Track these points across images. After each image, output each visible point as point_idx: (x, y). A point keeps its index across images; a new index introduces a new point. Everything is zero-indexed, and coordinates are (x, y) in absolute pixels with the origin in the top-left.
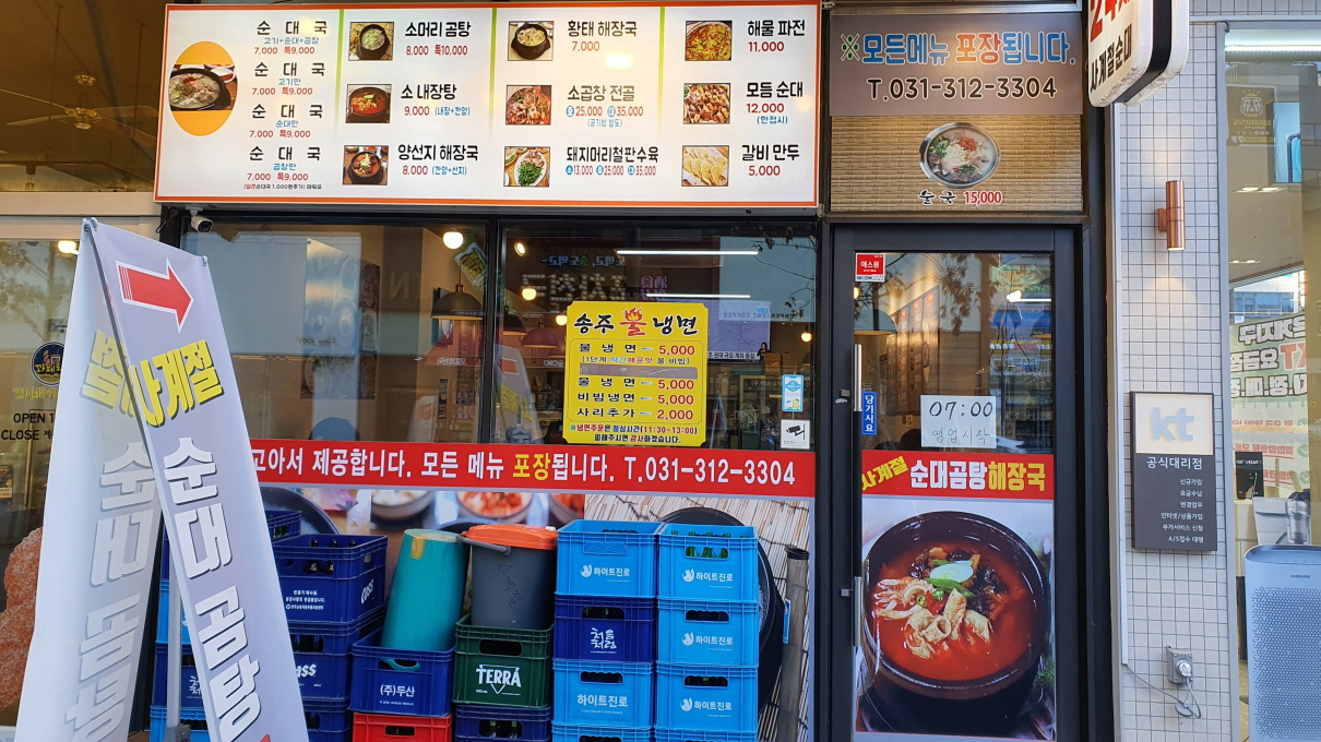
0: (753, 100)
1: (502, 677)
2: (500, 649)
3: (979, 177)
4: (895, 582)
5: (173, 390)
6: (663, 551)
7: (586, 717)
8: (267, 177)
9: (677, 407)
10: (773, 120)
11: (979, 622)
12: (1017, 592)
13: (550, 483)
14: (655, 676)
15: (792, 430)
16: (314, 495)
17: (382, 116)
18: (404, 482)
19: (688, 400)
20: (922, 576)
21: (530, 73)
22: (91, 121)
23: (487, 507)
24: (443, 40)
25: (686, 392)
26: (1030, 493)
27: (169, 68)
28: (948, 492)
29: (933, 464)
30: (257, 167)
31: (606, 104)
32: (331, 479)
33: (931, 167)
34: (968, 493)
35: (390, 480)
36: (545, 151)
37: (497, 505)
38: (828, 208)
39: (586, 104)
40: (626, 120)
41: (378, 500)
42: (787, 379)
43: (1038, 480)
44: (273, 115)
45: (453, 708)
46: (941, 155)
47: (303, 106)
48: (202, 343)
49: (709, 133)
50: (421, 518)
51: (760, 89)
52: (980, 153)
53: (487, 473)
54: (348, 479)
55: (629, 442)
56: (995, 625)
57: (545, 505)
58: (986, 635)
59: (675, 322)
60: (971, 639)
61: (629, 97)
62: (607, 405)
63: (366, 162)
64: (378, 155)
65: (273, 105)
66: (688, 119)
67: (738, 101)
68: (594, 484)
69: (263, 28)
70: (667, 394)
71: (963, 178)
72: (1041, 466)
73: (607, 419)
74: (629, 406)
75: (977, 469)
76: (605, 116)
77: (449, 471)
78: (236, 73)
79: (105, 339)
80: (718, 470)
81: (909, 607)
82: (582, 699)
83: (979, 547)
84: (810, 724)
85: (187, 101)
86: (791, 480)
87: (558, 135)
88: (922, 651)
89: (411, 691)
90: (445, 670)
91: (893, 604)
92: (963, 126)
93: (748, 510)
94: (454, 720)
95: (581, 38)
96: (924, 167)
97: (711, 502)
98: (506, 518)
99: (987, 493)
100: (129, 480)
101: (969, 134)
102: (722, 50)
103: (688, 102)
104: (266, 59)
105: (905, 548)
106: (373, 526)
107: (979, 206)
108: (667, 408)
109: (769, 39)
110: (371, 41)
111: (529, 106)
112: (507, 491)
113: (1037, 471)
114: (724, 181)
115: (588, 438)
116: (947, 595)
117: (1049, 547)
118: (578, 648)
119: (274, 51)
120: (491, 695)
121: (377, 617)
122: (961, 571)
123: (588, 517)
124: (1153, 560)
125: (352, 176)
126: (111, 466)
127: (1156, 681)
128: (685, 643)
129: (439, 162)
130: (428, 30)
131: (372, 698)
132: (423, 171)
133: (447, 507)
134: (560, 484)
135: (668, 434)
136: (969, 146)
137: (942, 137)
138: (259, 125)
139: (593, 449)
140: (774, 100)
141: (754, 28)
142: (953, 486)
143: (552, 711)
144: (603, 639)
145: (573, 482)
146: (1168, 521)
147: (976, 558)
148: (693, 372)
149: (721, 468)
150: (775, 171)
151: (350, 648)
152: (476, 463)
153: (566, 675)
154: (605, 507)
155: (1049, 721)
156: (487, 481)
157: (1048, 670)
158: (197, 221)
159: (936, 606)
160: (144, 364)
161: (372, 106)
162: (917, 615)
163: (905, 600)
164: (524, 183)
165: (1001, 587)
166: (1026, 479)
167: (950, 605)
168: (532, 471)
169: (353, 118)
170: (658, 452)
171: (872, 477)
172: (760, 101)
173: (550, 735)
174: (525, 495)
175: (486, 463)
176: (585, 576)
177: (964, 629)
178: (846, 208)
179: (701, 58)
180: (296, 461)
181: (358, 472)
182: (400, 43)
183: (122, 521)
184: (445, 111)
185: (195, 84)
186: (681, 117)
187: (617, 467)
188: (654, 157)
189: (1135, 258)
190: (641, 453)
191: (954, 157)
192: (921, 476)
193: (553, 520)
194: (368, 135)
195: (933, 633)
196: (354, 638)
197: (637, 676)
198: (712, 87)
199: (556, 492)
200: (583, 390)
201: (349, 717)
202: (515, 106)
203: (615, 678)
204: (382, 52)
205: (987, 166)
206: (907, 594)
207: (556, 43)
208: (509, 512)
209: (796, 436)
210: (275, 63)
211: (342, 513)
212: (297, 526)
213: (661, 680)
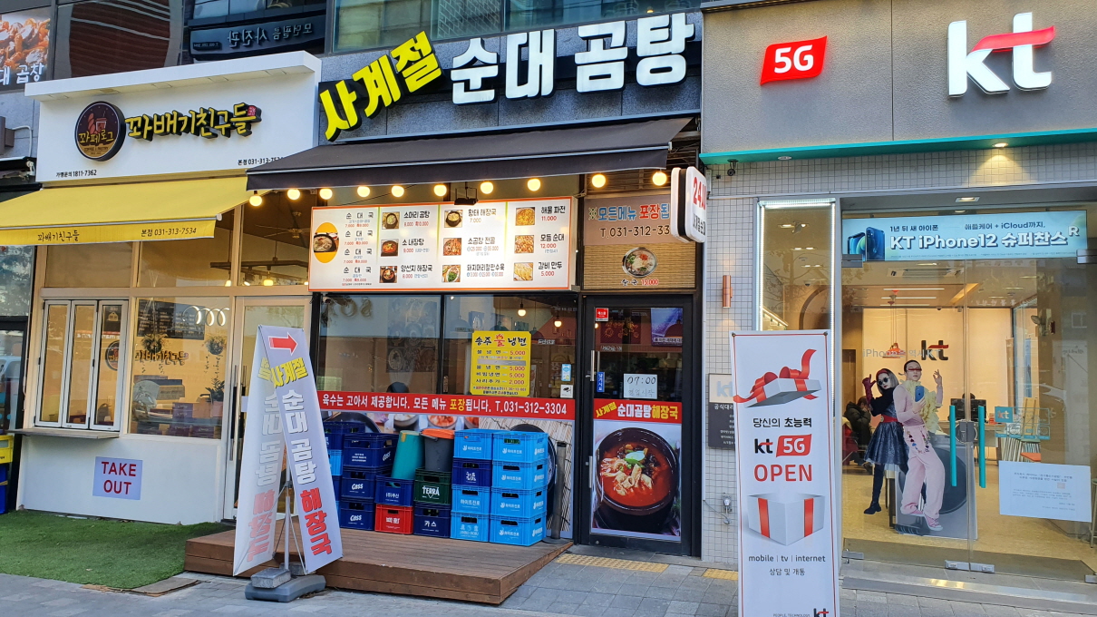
0: (543, 242)
1: (433, 491)
2: (432, 480)
3: (648, 273)
4: (610, 460)
5: (287, 375)
6: (495, 440)
7: (464, 509)
8: (350, 280)
9: (518, 379)
10: (552, 251)
11: (647, 480)
12: (665, 467)
13: (465, 412)
14: (491, 492)
15: (565, 389)
16: (372, 416)
17: (395, 253)
18: (406, 411)
19: (522, 376)
20: (622, 457)
21: (453, 233)
22: (300, 234)
23: (439, 422)
24: (419, 219)
25: (521, 372)
26: (671, 420)
27: (313, 235)
28: (634, 419)
29: (628, 405)
30: (347, 276)
31: (483, 245)
32: (378, 409)
33: (627, 269)
34: (643, 419)
35: (401, 410)
36: (459, 266)
37: (444, 421)
38: (582, 288)
39: (475, 246)
40: (491, 252)
41: (396, 419)
42: (564, 366)
43: (675, 414)
44: (352, 253)
45: (413, 503)
46: (632, 263)
47: (364, 250)
48: (300, 359)
49: (525, 257)
50: (413, 427)
51: (546, 237)
52: (649, 261)
53: (439, 407)
54: (385, 409)
55: (497, 394)
56: (654, 481)
57: (463, 422)
58: (650, 486)
59: (517, 340)
60: (643, 488)
61: (492, 243)
62: (488, 378)
63: (388, 273)
64: (393, 270)
65: (352, 249)
66: (517, 251)
67: (537, 243)
68: (483, 413)
69: (349, 216)
70: (514, 372)
71: (642, 273)
72: (676, 408)
73: (488, 384)
74: (497, 378)
75: (647, 408)
76: (483, 251)
77: (425, 406)
78: (338, 236)
79: (265, 361)
80: (534, 407)
81: (616, 471)
82: (462, 501)
83: (648, 445)
84: (571, 523)
85: (320, 249)
86: (565, 412)
87: (463, 260)
88: (622, 492)
89: (397, 496)
90: (410, 487)
91: (609, 470)
92: (642, 249)
93: (547, 426)
94: (414, 508)
95: (473, 217)
96: (624, 268)
97: (531, 421)
98: (447, 427)
99: (651, 420)
100: (275, 403)
101: (644, 253)
102: (531, 221)
103: (516, 244)
104: (350, 229)
105: (614, 444)
106: (394, 429)
107: (648, 286)
108: (514, 379)
109: (550, 215)
110: (391, 220)
111: (453, 247)
112: (447, 415)
113: (674, 410)
114: (531, 278)
115: (480, 392)
116: (633, 466)
117: (679, 446)
118: (461, 480)
119: (353, 226)
120: (428, 499)
121: (389, 467)
122: (639, 456)
123: (480, 428)
124: (719, 452)
125: (383, 280)
126: (268, 398)
127: (718, 509)
128: (503, 479)
129: (417, 272)
130: (413, 215)
131: (383, 498)
132: (410, 276)
133: (423, 422)
134: (469, 413)
135: (514, 391)
136: (644, 258)
137: (632, 254)
138: (348, 258)
139: (482, 397)
140: (552, 242)
141: (544, 210)
142: (637, 416)
143: (451, 506)
144: (471, 477)
145: (474, 412)
146: (724, 434)
147: (646, 450)
148: (524, 363)
149: (536, 407)
150: (552, 274)
151: (375, 478)
152: (435, 403)
153: (457, 491)
154: (487, 423)
155: (678, 527)
156: (439, 411)
157: (678, 503)
158: (325, 299)
159: (628, 471)
160: (277, 367)
161: (391, 249)
162: (620, 475)
163: (615, 468)
164: (450, 281)
165: (657, 464)
166: (669, 414)
167: (634, 471)
168: (457, 407)
169: (383, 254)
170: (509, 399)
171: (601, 411)
172: (546, 243)
173: (450, 516)
174: (454, 417)
175: (439, 403)
176: (465, 450)
177: (640, 483)
178: (590, 287)
179: (522, 224)
180: (365, 401)
181: (389, 406)
182: (402, 221)
183: (272, 416)
184: (419, 250)
185: (323, 241)
186: (513, 250)
187: (492, 405)
188: (502, 268)
189: (713, 311)
190: (503, 399)
191: (637, 264)
192: (622, 411)
193: (466, 427)
194: (389, 261)
195: (627, 484)
196: (378, 474)
197: (484, 493)
198: (527, 237)
199: (467, 416)
200: (479, 371)
201: (375, 505)
202: (447, 247)
203: (475, 493)
204: (394, 226)
205: (652, 267)
206: (615, 466)
207: (463, 219)
208: (448, 424)
209: (567, 392)
210: (353, 231)
211: (382, 424)
212: (364, 429)
213: (493, 494)
